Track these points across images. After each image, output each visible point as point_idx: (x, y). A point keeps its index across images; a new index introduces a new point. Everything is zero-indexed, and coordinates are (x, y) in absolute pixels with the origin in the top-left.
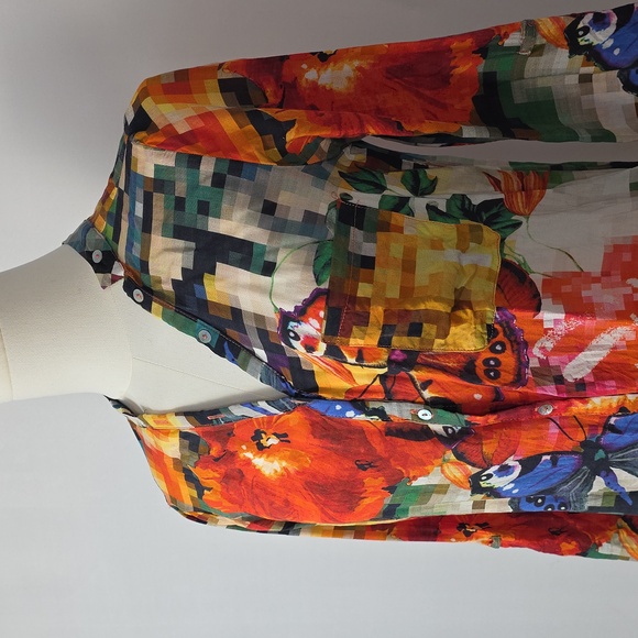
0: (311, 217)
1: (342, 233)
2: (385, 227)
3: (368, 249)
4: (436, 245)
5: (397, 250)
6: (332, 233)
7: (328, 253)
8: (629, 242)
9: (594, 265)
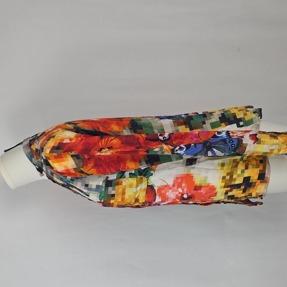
0: (98, 186)
1: (106, 189)
2: (118, 184)
3: (113, 192)
4: (131, 186)
5: (120, 190)
6: (104, 190)
7: (103, 195)
8: (180, 176)
9: (171, 183)
